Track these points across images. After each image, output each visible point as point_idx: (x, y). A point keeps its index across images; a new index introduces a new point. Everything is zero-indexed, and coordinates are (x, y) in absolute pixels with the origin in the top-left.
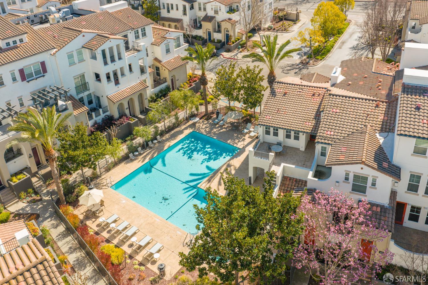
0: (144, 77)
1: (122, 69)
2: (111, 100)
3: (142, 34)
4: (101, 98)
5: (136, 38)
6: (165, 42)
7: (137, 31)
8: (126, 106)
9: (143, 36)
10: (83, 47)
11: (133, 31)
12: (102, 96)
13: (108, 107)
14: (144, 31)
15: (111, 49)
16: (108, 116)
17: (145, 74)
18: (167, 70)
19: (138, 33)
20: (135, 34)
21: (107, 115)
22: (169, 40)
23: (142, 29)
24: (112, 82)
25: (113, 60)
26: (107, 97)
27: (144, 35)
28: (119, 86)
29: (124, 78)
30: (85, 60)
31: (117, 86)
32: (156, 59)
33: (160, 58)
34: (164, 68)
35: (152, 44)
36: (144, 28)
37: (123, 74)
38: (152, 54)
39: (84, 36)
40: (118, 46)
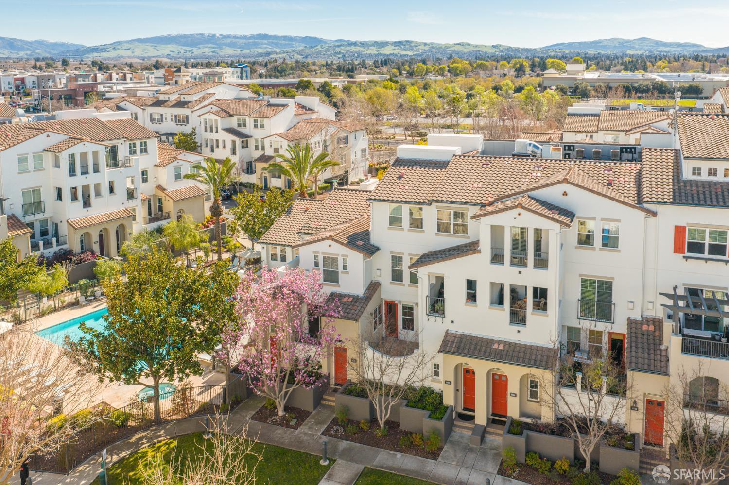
0: (132, 204)
1: (97, 186)
2: (71, 225)
3: (141, 149)
4: (60, 225)
5: (131, 153)
6: (175, 163)
7: (134, 144)
8: (95, 238)
9: (142, 152)
10: (45, 150)
11: (128, 143)
12: (61, 222)
13: (67, 237)
14: (146, 145)
15: (84, 156)
16: (65, 251)
17: (134, 200)
18: (171, 201)
19: (134, 147)
20: (130, 147)
21: (63, 249)
22: (181, 162)
23: (141, 143)
24: (80, 201)
25: (85, 172)
26: (67, 221)
27: (144, 151)
28: (89, 209)
29: (99, 199)
30: (44, 170)
31: (86, 209)
32: (160, 188)
33: (164, 186)
34: (168, 198)
35: (155, 165)
36: (145, 143)
37: (98, 194)
38: (155, 179)
39: (48, 136)
40: (95, 154)
